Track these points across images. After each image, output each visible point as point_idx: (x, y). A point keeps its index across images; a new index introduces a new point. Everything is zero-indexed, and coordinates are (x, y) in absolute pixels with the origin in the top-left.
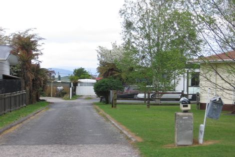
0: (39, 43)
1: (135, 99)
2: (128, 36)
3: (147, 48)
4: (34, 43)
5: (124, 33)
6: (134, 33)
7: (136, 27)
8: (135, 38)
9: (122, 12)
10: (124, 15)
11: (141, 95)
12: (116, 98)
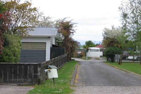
0: (74, 25)
1: (127, 60)
2: (125, 22)
3: (136, 29)
4: (71, 26)
5: (122, 20)
6: (128, 20)
7: (129, 16)
8: (129, 23)
9: (121, 8)
10: (122, 10)
11: (130, 57)
12: (122, 59)
